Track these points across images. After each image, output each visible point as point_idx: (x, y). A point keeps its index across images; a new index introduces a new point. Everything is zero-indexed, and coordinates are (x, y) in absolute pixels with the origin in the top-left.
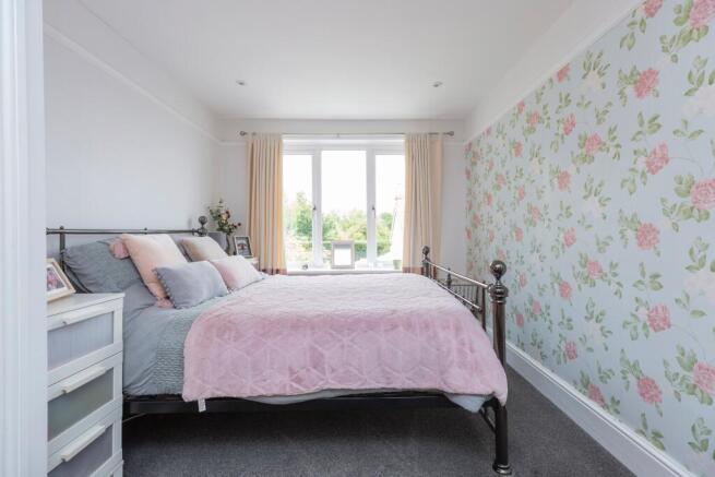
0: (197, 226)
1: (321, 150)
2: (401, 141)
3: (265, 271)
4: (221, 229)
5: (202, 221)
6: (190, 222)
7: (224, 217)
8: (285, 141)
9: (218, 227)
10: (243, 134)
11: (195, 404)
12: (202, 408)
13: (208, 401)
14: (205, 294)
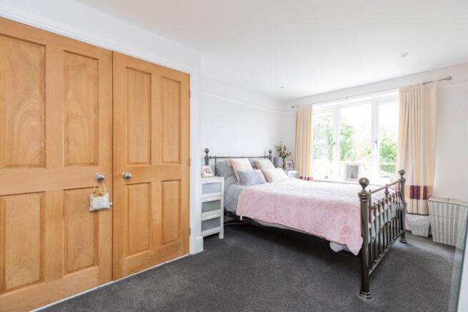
0: (268, 154)
1: (339, 108)
2: (396, 93)
3: (301, 178)
4: (280, 156)
5: (270, 152)
6: (265, 153)
7: (283, 150)
8: (315, 107)
9: (279, 154)
10: (293, 107)
11: (239, 217)
12: (241, 219)
13: (243, 217)
14: (254, 182)
